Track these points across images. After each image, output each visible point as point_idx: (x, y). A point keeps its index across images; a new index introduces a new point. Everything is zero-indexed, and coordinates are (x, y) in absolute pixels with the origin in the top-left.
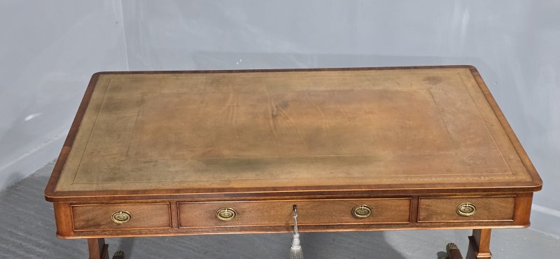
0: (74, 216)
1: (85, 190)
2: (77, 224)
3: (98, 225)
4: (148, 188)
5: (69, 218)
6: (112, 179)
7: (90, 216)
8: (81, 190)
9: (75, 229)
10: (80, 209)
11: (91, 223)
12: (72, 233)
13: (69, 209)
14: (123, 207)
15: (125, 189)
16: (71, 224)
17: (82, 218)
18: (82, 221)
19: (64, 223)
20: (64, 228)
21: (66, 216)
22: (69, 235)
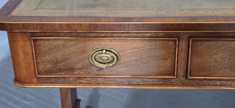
0: (37, 54)
1: (53, 15)
2: (41, 67)
3: (71, 70)
4: (145, 15)
5: (30, 57)
6: (92, 6)
7: (59, 55)
8: (47, 15)
9: (39, 74)
10: (45, 44)
11: (61, 65)
12: (35, 80)
13: (29, 43)
14: (107, 43)
15: (111, 15)
16: (32, 67)
17: (47, 57)
18: (49, 62)
19: (23, 65)
20: (24, 72)
21: (26, 54)
22: (30, 83)
